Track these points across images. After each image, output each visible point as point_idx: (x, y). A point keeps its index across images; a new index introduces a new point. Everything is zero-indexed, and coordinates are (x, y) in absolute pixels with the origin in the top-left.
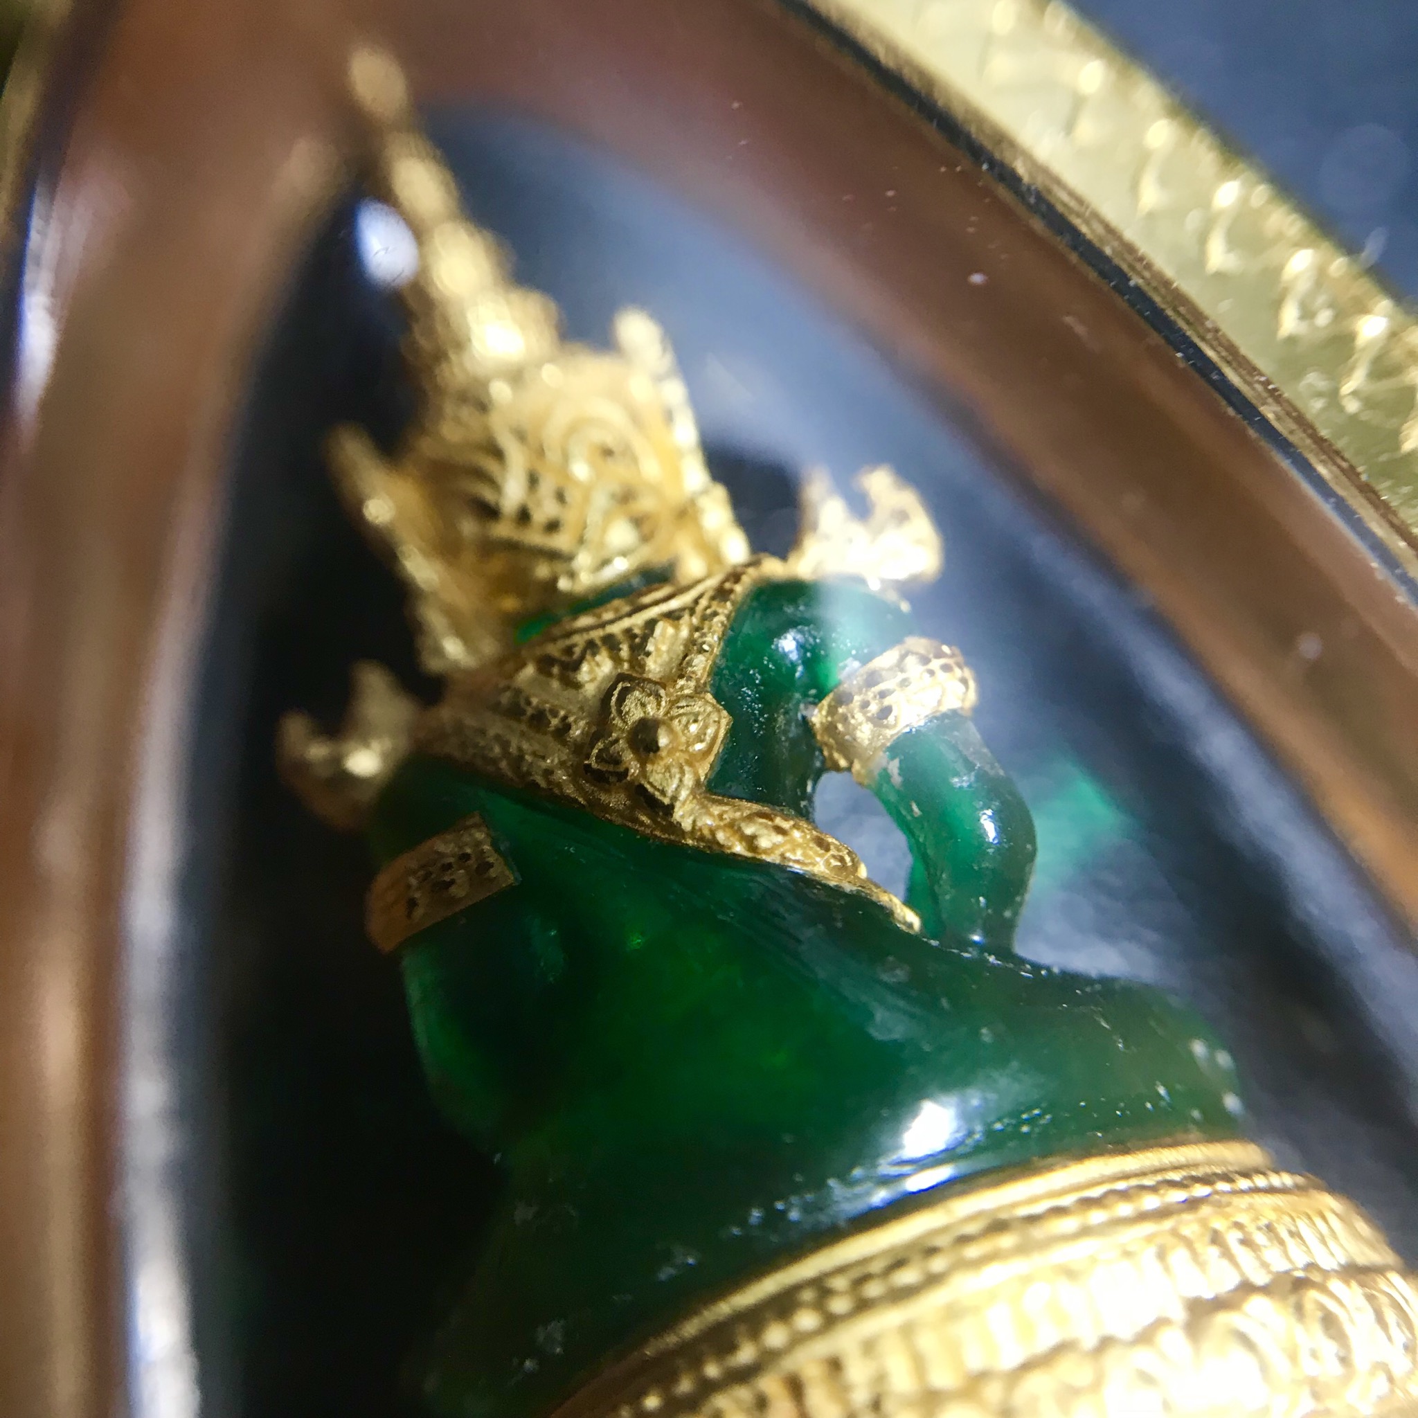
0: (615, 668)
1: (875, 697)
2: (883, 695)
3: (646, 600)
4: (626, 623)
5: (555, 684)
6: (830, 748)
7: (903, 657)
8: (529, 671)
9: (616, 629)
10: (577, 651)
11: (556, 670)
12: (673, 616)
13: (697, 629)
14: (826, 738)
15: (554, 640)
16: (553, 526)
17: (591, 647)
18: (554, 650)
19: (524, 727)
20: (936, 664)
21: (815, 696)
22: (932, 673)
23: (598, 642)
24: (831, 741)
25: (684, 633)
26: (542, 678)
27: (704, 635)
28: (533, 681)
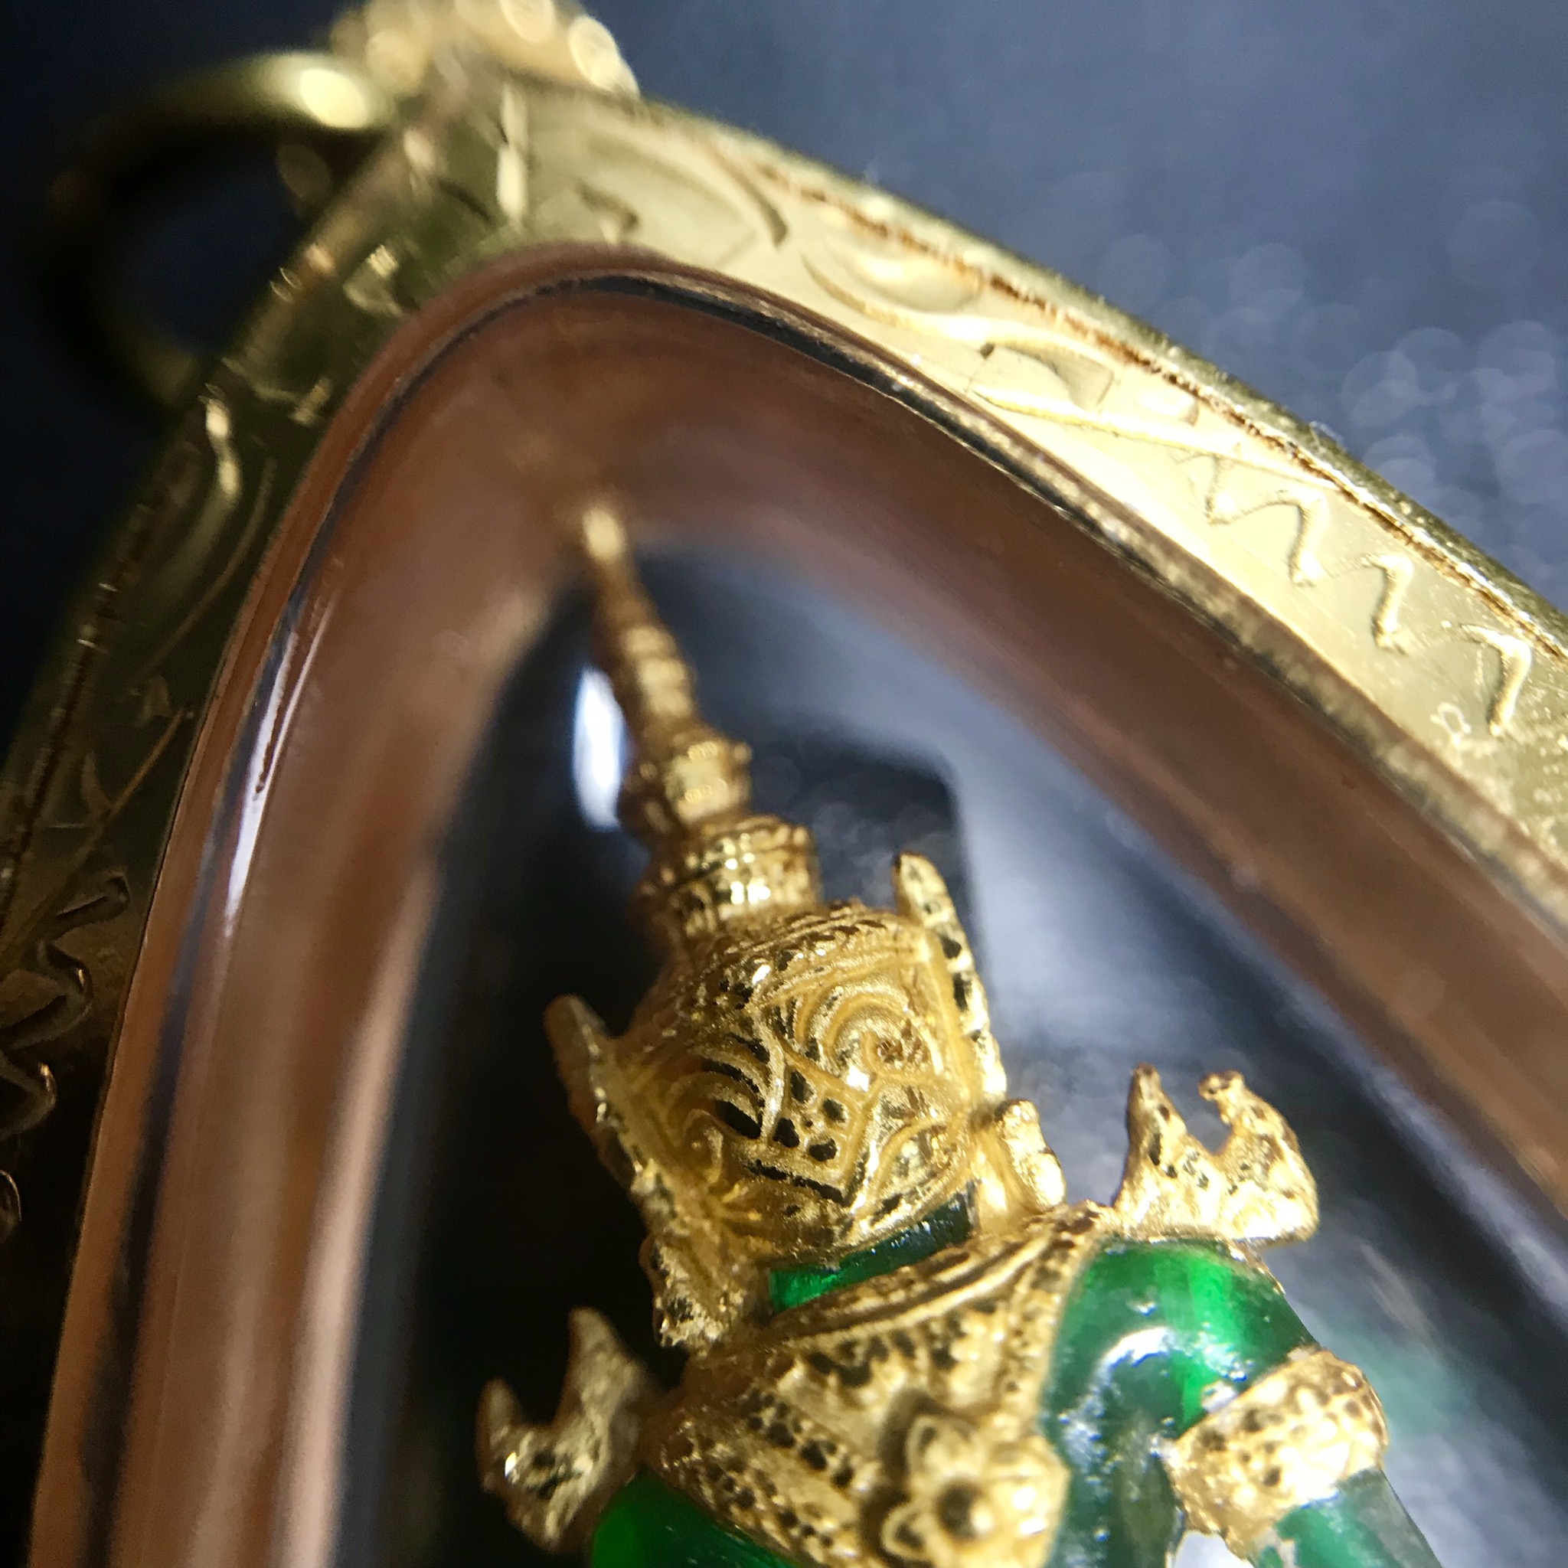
0: (909, 1380)
1: (1258, 1449)
2: (1270, 1448)
3: (947, 1276)
4: (921, 1313)
5: (831, 1399)
6: (1193, 1502)
7: (1293, 1390)
8: (797, 1373)
9: (909, 1320)
10: (860, 1351)
11: (832, 1380)
12: (985, 1307)
13: (1018, 1333)
14: (1189, 1491)
15: (829, 1330)
16: (821, 1153)
17: (877, 1349)
18: (828, 1343)
19: (792, 1464)
20: (1339, 1402)
21: (1173, 1426)
22: (1332, 1417)
23: (887, 1342)
24: (1196, 1496)
25: (999, 1335)
26: (814, 1386)
27: (1025, 1345)
28: (802, 1392)
